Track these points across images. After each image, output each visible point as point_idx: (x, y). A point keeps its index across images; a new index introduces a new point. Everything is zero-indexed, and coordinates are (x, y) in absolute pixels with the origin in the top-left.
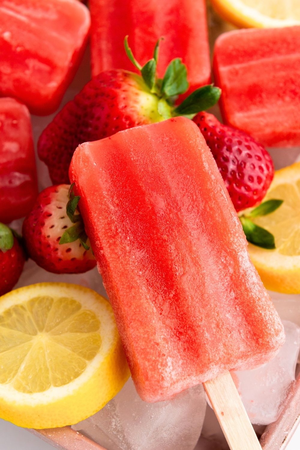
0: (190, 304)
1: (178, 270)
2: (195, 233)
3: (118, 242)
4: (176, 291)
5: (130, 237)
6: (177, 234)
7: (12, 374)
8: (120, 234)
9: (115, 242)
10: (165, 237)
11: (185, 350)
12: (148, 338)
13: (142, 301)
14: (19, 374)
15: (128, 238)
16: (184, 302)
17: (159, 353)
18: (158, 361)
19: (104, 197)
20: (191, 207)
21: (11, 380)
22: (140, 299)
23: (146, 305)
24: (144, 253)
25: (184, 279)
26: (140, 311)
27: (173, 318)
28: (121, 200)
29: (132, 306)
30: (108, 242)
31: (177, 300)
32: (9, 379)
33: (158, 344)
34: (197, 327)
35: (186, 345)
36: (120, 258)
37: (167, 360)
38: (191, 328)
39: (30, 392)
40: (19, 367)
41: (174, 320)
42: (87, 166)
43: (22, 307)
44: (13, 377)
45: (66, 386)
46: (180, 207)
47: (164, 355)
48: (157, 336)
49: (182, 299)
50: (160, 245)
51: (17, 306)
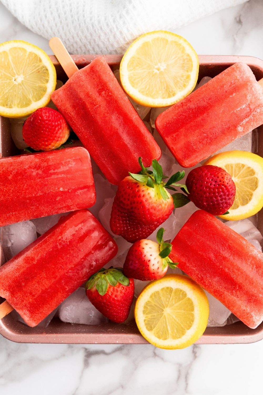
0: (246, 287)
1: (234, 276)
2: (231, 258)
3: (205, 281)
4: (238, 285)
5: (208, 275)
6: (225, 263)
7: (167, 334)
8: (204, 277)
9: (204, 281)
10: (221, 267)
11: (255, 305)
12: (239, 310)
13: (228, 298)
14: (170, 332)
15: (208, 276)
16: (244, 288)
17: (247, 313)
18: (248, 317)
19: (189, 267)
20: (223, 248)
21: (168, 336)
22: (227, 298)
23: (231, 298)
24: (217, 278)
25: (238, 278)
26: (230, 302)
27: (243, 296)
28: (195, 263)
29: (226, 302)
30: (201, 283)
31: (241, 289)
32: (167, 336)
33: (244, 310)
34: (255, 294)
35: (255, 303)
36: (210, 286)
37: (252, 314)
38: (253, 295)
39: (180, 337)
40: (167, 329)
41: (244, 297)
42: (175, 258)
43: (148, 302)
44: (168, 334)
45: (192, 328)
46: (219, 251)
47: (249, 313)
48: (242, 308)
49: (242, 287)
50: (221, 271)
51: (146, 302)
